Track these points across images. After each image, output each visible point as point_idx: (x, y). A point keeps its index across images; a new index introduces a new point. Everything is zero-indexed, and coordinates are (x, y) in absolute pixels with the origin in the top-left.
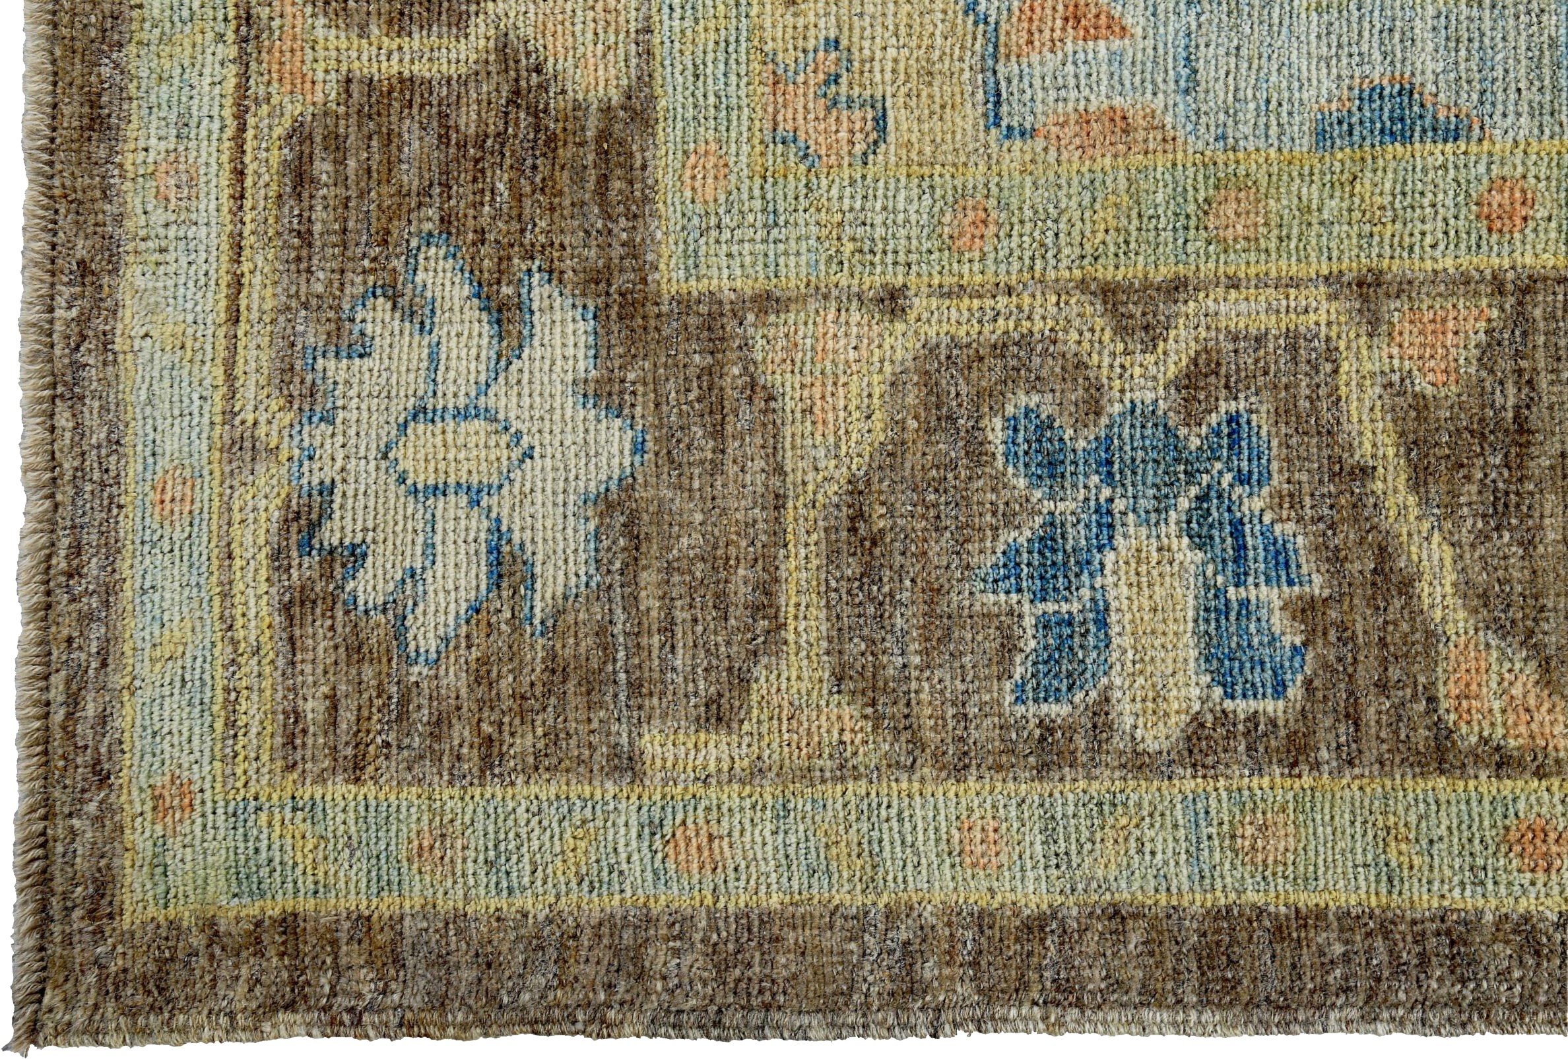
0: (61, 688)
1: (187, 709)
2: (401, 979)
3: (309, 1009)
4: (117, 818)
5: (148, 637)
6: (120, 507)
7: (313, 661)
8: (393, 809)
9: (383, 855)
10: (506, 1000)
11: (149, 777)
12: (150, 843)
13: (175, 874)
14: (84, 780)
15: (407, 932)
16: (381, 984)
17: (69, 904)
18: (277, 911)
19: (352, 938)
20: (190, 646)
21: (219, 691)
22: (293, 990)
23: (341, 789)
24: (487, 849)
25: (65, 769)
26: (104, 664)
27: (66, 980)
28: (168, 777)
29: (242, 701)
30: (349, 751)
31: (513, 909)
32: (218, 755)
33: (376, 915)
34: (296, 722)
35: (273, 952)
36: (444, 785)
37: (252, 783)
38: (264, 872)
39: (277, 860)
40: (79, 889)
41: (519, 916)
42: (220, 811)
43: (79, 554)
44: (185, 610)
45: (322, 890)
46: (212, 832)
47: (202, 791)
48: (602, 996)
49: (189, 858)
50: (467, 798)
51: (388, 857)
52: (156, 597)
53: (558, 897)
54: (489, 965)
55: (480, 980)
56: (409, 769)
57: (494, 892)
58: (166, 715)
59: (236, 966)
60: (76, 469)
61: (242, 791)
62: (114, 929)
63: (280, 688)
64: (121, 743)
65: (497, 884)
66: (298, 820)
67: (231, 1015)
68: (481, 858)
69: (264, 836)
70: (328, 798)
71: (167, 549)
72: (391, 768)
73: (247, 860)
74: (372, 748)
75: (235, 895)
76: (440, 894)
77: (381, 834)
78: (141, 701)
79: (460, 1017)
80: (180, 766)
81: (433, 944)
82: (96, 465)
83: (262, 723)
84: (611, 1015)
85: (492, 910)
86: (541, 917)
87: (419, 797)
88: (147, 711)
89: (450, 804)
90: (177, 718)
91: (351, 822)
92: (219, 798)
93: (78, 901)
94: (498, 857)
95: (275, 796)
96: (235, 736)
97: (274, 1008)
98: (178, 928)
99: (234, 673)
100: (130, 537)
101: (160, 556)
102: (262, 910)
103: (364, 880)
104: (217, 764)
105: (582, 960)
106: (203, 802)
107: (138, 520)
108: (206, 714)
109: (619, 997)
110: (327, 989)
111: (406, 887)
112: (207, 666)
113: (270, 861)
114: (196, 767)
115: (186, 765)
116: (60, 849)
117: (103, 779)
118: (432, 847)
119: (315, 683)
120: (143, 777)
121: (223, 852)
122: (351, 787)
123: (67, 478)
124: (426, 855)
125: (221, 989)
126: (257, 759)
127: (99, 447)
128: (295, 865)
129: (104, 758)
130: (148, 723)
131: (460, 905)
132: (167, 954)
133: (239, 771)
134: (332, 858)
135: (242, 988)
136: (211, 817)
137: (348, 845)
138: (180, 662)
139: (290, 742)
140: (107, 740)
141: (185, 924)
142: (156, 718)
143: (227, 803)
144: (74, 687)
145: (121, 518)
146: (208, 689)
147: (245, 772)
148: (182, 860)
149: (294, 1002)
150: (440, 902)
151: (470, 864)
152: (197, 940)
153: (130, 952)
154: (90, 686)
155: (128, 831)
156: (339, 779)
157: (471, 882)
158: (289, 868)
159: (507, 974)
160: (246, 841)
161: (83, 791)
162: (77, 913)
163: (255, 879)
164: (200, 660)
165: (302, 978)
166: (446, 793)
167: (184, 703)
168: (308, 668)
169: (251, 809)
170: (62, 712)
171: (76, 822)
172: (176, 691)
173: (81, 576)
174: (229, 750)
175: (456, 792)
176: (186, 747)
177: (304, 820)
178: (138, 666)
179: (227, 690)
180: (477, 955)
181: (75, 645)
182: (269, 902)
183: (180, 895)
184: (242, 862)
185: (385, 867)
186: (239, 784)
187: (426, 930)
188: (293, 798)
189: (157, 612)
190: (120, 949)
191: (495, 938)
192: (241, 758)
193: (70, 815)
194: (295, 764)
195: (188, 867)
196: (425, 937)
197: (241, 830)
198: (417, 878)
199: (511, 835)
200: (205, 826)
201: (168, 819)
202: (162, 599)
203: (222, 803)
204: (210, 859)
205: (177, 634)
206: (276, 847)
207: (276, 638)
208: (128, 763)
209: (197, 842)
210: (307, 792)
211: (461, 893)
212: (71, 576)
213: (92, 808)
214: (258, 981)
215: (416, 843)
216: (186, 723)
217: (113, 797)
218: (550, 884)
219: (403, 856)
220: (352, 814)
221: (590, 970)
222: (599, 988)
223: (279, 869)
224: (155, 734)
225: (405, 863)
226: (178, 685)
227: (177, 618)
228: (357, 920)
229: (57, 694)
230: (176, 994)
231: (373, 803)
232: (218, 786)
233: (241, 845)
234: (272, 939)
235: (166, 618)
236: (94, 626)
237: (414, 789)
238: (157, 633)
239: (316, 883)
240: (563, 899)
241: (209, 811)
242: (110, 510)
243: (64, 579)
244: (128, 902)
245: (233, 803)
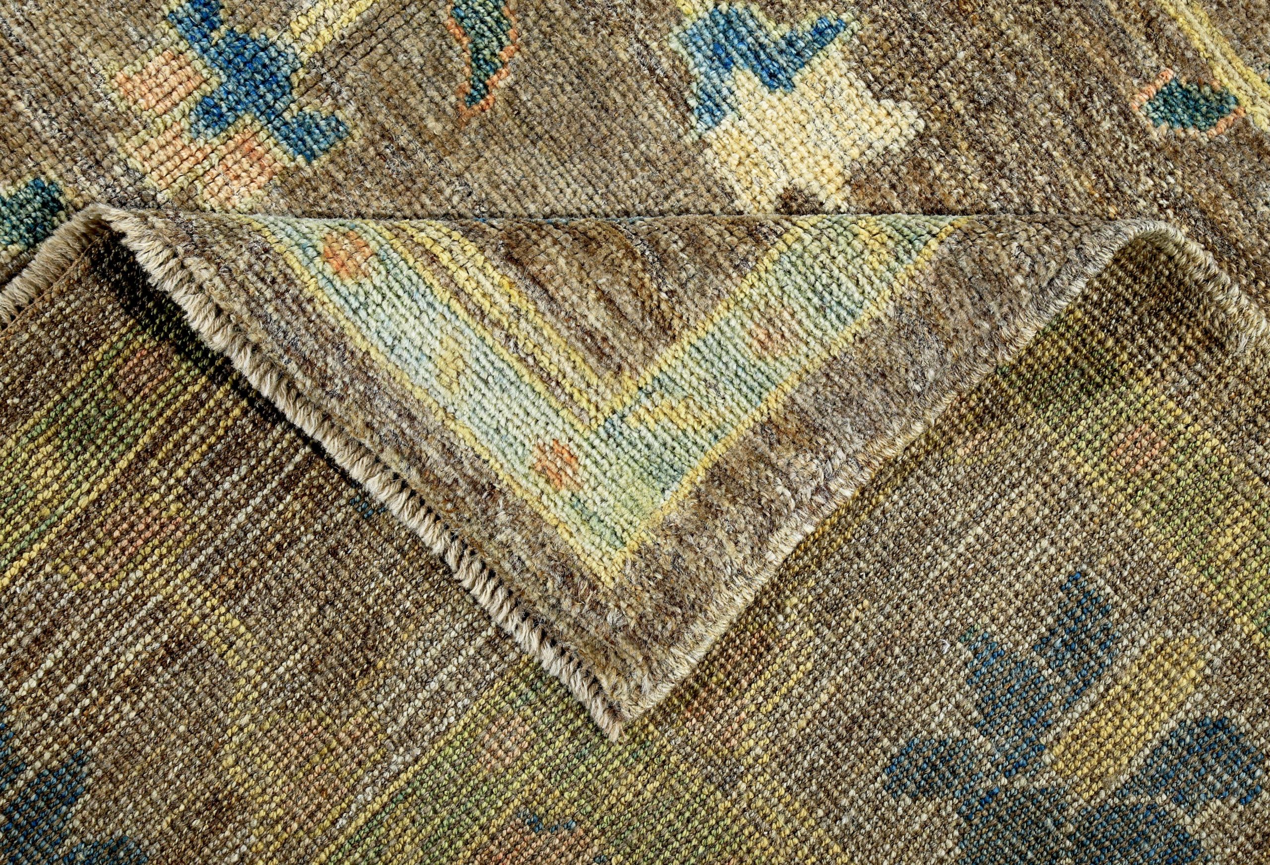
0: (396, 458)
1: (505, 395)
2: (831, 439)
3: (788, 518)
4: (528, 509)
5: (427, 376)
6: (310, 300)
7: (565, 282)
8: (718, 335)
9: (740, 372)
10: (918, 388)
11: (522, 463)
12: (567, 508)
13: (606, 514)
14: (477, 503)
15: (806, 406)
16: (822, 456)
17: (553, 601)
18: (702, 473)
19: (771, 444)
20: (466, 356)
21: (517, 366)
22: (764, 515)
23: (668, 353)
24: (809, 300)
25: (456, 507)
26: (412, 418)
27: (607, 658)
28: (537, 452)
29: (539, 357)
30: (650, 324)
31: (866, 325)
32: (558, 406)
33: (773, 414)
34: (592, 338)
35: (727, 504)
36: (738, 281)
37: (601, 405)
38: (668, 455)
39: (669, 439)
40: (549, 584)
41: (874, 327)
42: (597, 442)
43: (312, 365)
44: (437, 333)
45: (718, 432)
46: (604, 461)
47: (570, 440)
48: (986, 326)
49: (606, 494)
50: (763, 274)
51: (744, 369)
52: (405, 343)
53: (890, 286)
54: (883, 375)
55: (886, 391)
56: (704, 295)
57: (841, 327)
58: (493, 411)
59: (711, 537)
60: (247, 303)
61: (600, 416)
62: (605, 594)
63: (559, 326)
64: (478, 457)
65: (838, 317)
66: (658, 400)
67: (741, 572)
68: (812, 311)
69: (644, 432)
70: (665, 368)
71: (379, 299)
72: (690, 307)
73: (648, 458)
74: (663, 306)
75: (663, 490)
76: (804, 361)
77: (725, 359)
78: (465, 418)
79: (896, 426)
80: (538, 436)
81: (831, 397)
82: (260, 285)
83: (569, 359)
84: (1005, 332)
85: (851, 339)
86: (891, 312)
87: (728, 308)
88: (477, 421)
89: (755, 292)
90: (503, 407)
91: (697, 370)
92: (587, 434)
93: (558, 594)
94: (822, 299)
95: (626, 399)
96: (558, 383)
97: (763, 540)
98: (649, 551)
99: (516, 345)
100: (341, 317)
101: (379, 310)
102: (693, 483)
103: (743, 399)
104: (563, 413)
105: (948, 314)
106: (579, 446)
107: (335, 298)
108: (522, 387)
109: (998, 315)
110: (788, 494)
111: (774, 376)
112: (492, 357)
113: (665, 444)
114: (550, 428)
115: (542, 432)
116: (507, 566)
117: (492, 492)
118: (769, 336)
119: (580, 298)
120: (517, 466)
121: (626, 468)
122: (674, 347)
123: (246, 317)
124: (769, 344)
125: (717, 562)
126: (589, 386)
127: (251, 266)
128: (684, 432)
129: (476, 477)
130: (485, 428)
131: (825, 355)
132: (659, 577)
133: (584, 404)
134: (705, 406)
135: (730, 547)
136: (594, 452)
137: (708, 386)
138: (468, 371)
139: (601, 355)
140: (466, 463)
141: (649, 542)
142: (488, 420)
143: (597, 433)
144: (407, 451)
145: (319, 308)
146: (507, 371)
147: (589, 401)
148: (603, 500)
149: (772, 522)
150: (809, 366)
151: (806, 322)
152: (669, 546)
153: (632, 600)
154: (416, 439)
155: (544, 513)
156: (661, 349)
157: (819, 334)
158: (682, 438)
159: (903, 371)
160: (635, 446)
161: (484, 511)
162: (566, 604)
163: (666, 467)
164: (482, 358)
165: (763, 501)
166: (745, 287)
167: (499, 394)
168: (566, 291)
169: (617, 422)
170: (414, 472)
171: (499, 537)
172: (485, 390)
173: (330, 379)
174: (563, 398)
175: (752, 277)
176: (530, 420)
177: (662, 397)
178: (439, 398)
179: (521, 360)
180: (868, 376)
181: (376, 426)
182: (690, 473)
183: (626, 526)
184: (646, 464)
185: (749, 378)
186: (593, 413)
187: (817, 392)
188: (640, 389)
189: (416, 353)
190: (623, 605)
191: (871, 355)
192: (576, 396)
193: (492, 536)
194: (620, 367)
195: (611, 501)
196: (821, 398)
197: (624, 443)
198: (778, 364)
199: (818, 271)
200: (596, 463)
201: (565, 479)
202: (411, 341)
203: (593, 437)
204: (622, 482)
205: (447, 355)
206: (659, 432)
207: (523, 289)
208: (498, 466)
209: (601, 477)
210: (646, 376)
211: (818, 348)
212: (324, 386)
213: (502, 517)
214: (736, 532)
215: (755, 344)
216: (515, 406)
217: (509, 496)
218: (877, 281)
219: (754, 359)
220: (691, 364)
221: (961, 315)
222: (978, 322)
223: (675, 444)
224: (497, 430)
225: (760, 363)
226: (481, 385)
227: (437, 344)
228: (763, 429)
229: (397, 465)
230: (693, 596)
231: (700, 344)
232: (579, 426)
233: (634, 452)
234: (717, 496)
235: (427, 352)
236: (377, 402)
237: (720, 307)
238: (431, 366)
239: (710, 431)
240: (896, 285)
241: (589, 449)
242: (304, 311)
243: (320, 391)
244: (594, 565)
245: (601, 429)
